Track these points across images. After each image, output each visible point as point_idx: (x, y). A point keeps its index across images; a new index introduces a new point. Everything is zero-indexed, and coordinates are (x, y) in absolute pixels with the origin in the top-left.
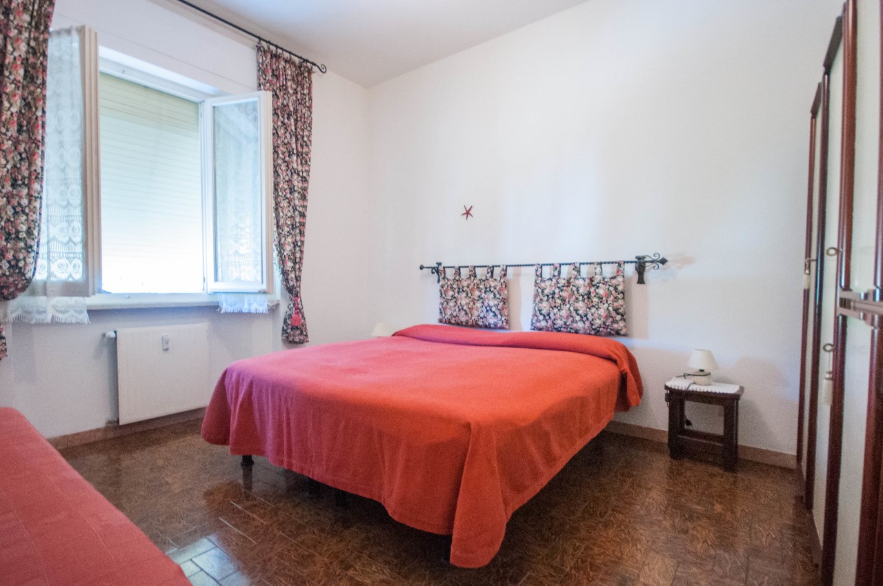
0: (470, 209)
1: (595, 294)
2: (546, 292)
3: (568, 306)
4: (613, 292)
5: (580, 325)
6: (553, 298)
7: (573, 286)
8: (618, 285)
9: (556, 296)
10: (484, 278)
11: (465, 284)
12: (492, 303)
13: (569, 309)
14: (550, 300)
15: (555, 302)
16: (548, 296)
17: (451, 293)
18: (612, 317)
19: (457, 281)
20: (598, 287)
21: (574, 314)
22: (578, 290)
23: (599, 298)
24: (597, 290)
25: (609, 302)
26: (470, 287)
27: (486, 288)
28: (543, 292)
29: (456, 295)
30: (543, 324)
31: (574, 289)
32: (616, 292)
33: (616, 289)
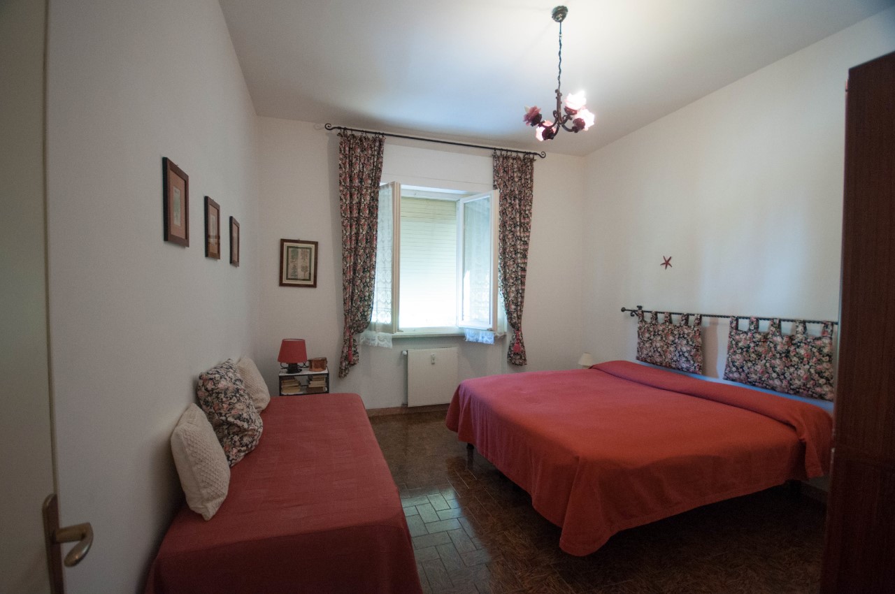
0: (670, 258)
1: (794, 353)
2: (740, 345)
3: (764, 361)
4: (817, 354)
5: (777, 382)
6: (747, 351)
7: (771, 342)
8: (824, 347)
9: (751, 350)
10: (678, 325)
11: (661, 328)
12: (684, 349)
13: (765, 365)
14: (744, 353)
15: (750, 356)
16: (742, 349)
17: (647, 335)
18: (814, 380)
19: (653, 325)
20: (798, 347)
21: (770, 370)
22: (775, 347)
23: (798, 357)
24: (797, 350)
25: (810, 364)
26: (665, 332)
27: (680, 334)
28: (737, 344)
29: (652, 337)
30: (736, 375)
31: (772, 345)
32: (820, 354)
33: (820, 351)
